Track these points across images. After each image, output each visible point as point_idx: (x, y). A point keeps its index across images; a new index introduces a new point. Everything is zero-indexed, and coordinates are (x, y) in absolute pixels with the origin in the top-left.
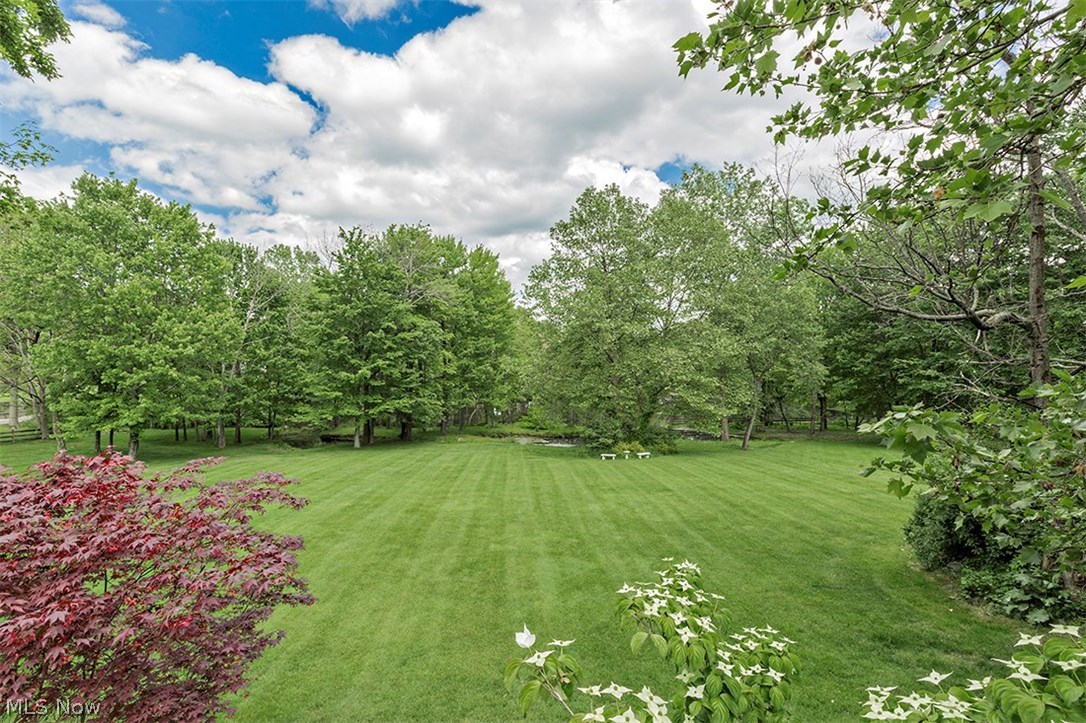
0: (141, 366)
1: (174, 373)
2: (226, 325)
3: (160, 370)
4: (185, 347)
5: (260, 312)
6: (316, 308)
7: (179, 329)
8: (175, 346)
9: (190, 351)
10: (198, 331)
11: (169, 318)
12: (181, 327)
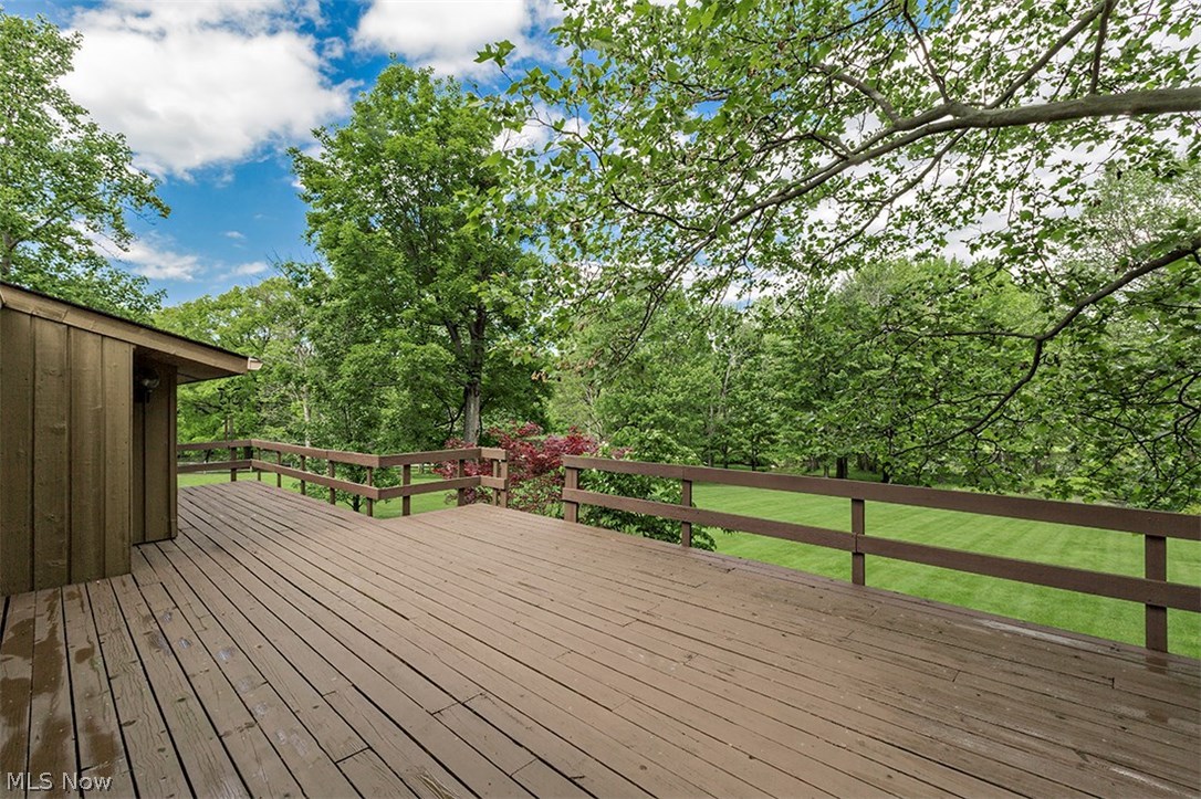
0: (652, 411)
1: (670, 415)
2: (705, 377)
3: (661, 413)
4: (677, 395)
5: (741, 361)
6: (780, 354)
7: (673, 381)
8: (670, 395)
9: (680, 398)
10: (686, 382)
11: (667, 374)
12: (674, 380)
